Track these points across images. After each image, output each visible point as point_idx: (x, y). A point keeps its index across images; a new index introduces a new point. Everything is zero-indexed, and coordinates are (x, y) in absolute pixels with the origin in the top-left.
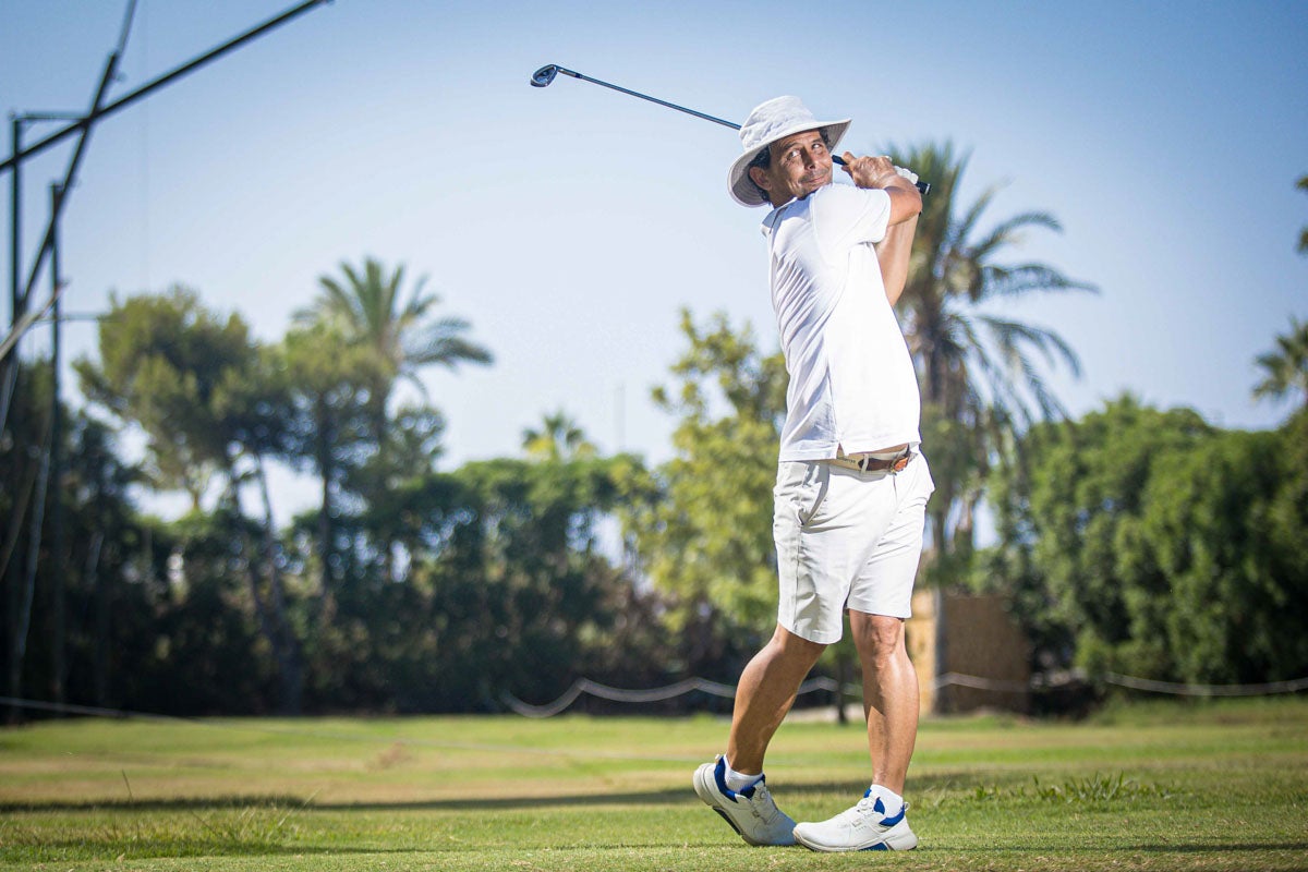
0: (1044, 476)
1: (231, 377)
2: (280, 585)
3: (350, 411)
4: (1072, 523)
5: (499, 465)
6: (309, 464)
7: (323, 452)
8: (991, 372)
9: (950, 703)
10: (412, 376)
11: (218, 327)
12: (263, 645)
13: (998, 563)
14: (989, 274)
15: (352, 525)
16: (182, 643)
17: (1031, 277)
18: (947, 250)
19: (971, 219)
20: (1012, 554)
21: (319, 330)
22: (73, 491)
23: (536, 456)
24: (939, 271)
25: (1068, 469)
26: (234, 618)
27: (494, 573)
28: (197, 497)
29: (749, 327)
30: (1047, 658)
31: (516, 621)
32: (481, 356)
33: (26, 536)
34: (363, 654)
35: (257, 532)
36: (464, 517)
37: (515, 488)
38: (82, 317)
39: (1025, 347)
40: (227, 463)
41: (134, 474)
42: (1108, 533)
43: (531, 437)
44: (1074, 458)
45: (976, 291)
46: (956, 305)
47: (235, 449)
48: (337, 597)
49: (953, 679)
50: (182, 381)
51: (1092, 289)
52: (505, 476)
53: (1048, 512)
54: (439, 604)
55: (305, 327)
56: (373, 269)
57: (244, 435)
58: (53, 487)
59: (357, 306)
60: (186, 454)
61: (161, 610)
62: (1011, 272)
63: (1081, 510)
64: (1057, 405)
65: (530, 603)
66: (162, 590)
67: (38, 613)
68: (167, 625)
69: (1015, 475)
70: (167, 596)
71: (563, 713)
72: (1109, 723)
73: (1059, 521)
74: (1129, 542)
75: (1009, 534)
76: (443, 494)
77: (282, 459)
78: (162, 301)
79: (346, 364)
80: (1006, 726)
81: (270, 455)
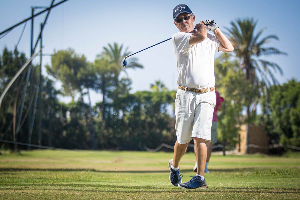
0: (273, 98)
1: (82, 70)
2: (92, 119)
3: (110, 79)
4: (280, 109)
5: (145, 92)
6: (100, 91)
7: (103, 88)
8: (261, 73)
9: (250, 151)
10: (125, 71)
11: (79, 58)
12: (88, 133)
13: (262, 119)
14: (261, 50)
15: (110, 106)
16: (69, 132)
17: (272, 51)
18: (252, 44)
19: (257, 37)
20: (265, 117)
21: (103, 59)
22: (44, 96)
23: (153, 90)
24: (250, 49)
25: (279, 97)
26: (81, 127)
27: (143, 118)
28: (73, 98)
30: (273, 141)
31: (148, 129)
32: (140, 67)
33: (33, 107)
34: (112, 136)
35: (87, 107)
36: (136, 104)
37: (148, 98)
38: (47, 55)
39: (270, 68)
40: (81, 90)
41: (58, 92)
42: (288, 112)
43: (152, 86)
44: (281, 94)
45: (258, 54)
46: (254, 57)
47: (83, 87)
48: (106, 123)
49: (251, 146)
50: (70, 70)
51: (286, 54)
52: (146, 95)
53: (274, 107)
54: (130, 125)
55: (99, 59)
56: (116, 45)
57: (85, 83)
58: (40, 95)
59: (112, 54)
60: (71, 88)
61: (64, 124)
62: (267, 50)
63: (282, 106)
64: (277, 81)
65: (151, 125)
66: (65, 120)
67: (36, 124)
68: (66, 128)
69: (267, 98)
70: (66, 121)
71: (158, 151)
72: (288, 157)
73: (277, 109)
74: (293, 114)
75: (265, 112)
76: (131, 99)
77: (94, 89)
78: (66, 52)
79: (109, 67)
80: (263, 157)
81: (91, 88)
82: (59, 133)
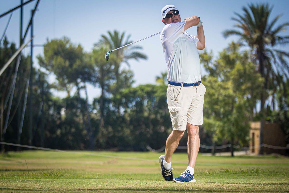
1: (78, 62)
2: (90, 116)
3: (109, 71)
5: (148, 86)
6: (98, 84)
7: (101, 82)
8: (277, 65)
9: (263, 152)
10: (126, 62)
11: (74, 48)
12: (85, 132)
13: (278, 114)
14: (277, 38)
15: (109, 101)
16: (64, 131)
17: (288, 39)
18: (265, 32)
19: (272, 24)
20: (281, 113)
21: (102, 49)
22: (36, 90)
23: (158, 84)
26: (77, 125)
27: (146, 114)
28: (69, 92)
29: (212, 52)
31: (151, 127)
32: (143, 57)
33: (23, 102)
34: (111, 135)
35: (84, 102)
36: (138, 99)
37: (151, 92)
38: (39, 45)
40: (77, 84)
41: (52, 86)
43: (158, 78)
45: (273, 43)
46: (268, 47)
47: (79, 80)
48: (104, 120)
49: (264, 145)
50: (65, 62)
52: (149, 89)
54: (131, 122)
55: (97, 48)
56: (116, 33)
57: (81, 76)
58: (30, 89)
59: (112, 43)
60: (66, 81)
61: (58, 122)
62: (283, 38)
65: (155, 122)
66: (58, 116)
67: (26, 121)
68: (59, 126)
69: (283, 92)
70: (60, 118)
75: (281, 107)
77: (91, 83)
78: (60, 41)
81: (88, 82)
82: (53, 131)
